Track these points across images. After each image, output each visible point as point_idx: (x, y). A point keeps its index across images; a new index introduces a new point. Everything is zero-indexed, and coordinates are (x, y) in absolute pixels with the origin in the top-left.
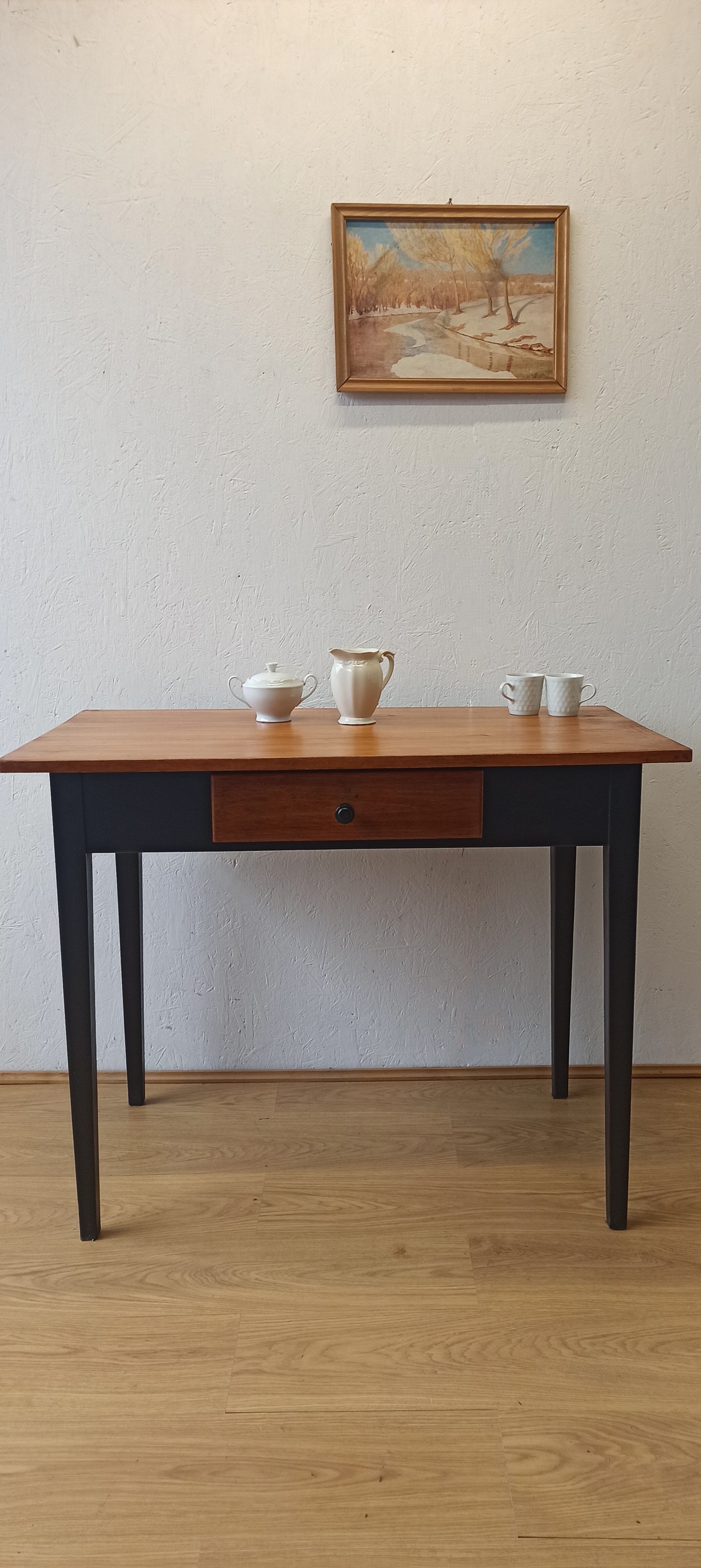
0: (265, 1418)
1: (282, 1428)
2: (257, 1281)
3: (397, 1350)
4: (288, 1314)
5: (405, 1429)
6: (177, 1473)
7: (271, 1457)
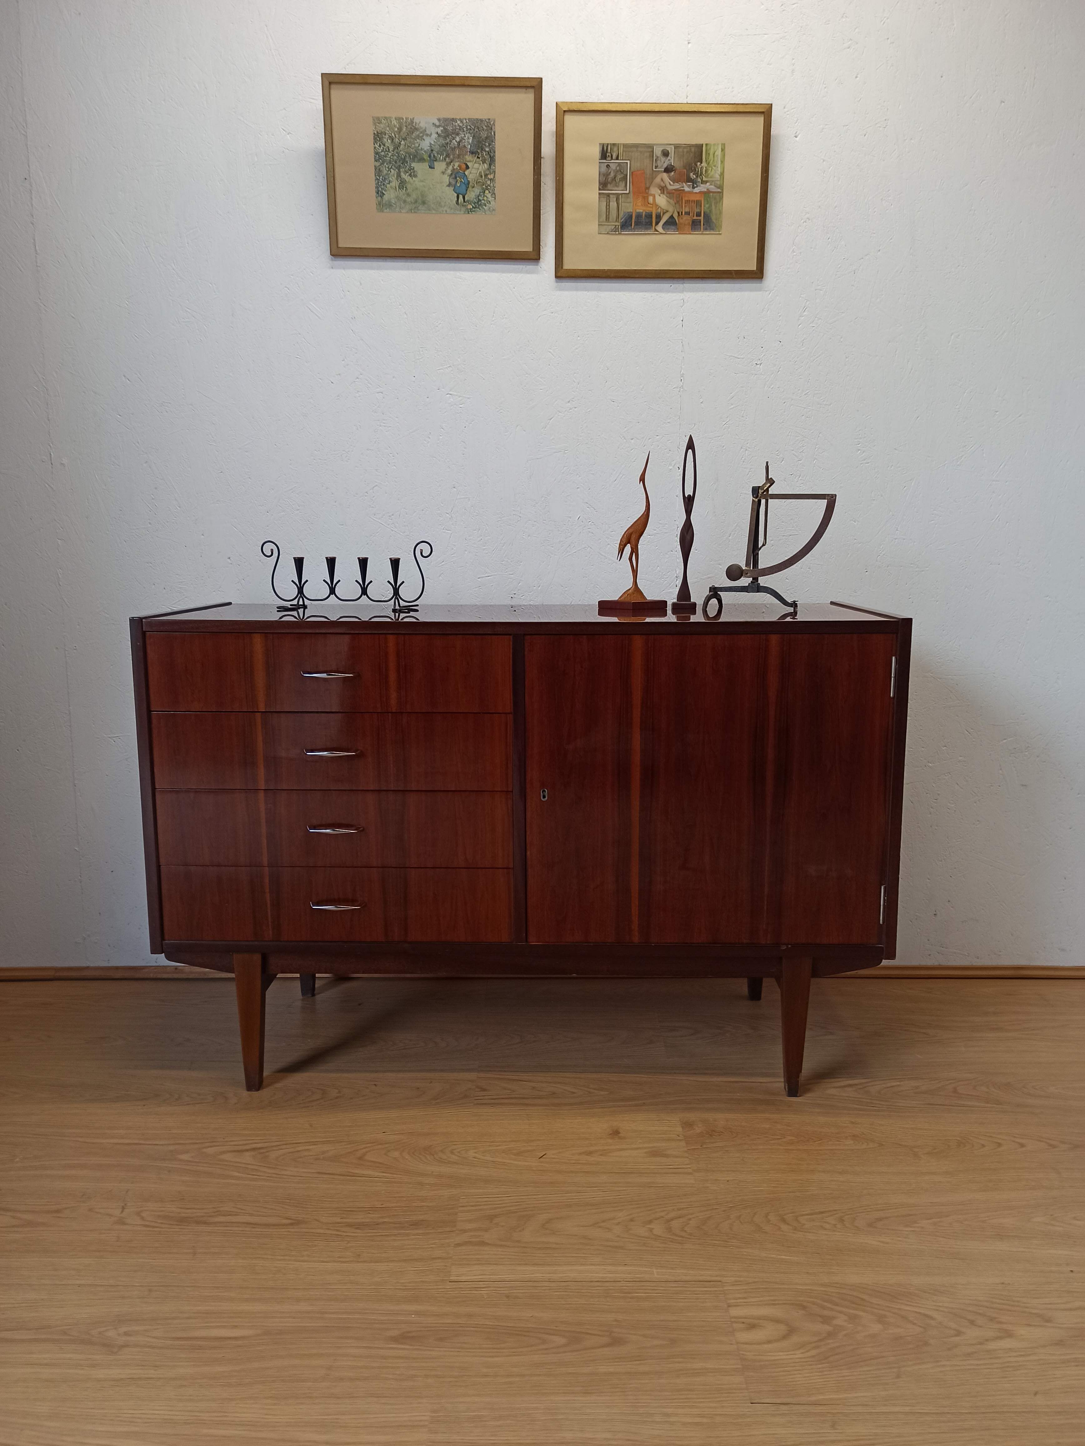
0: (490, 1287)
1: (508, 1297)
2: (475, 1159)
3: (618, 1224)
4: (506, 1190)
5: (631, 1298)
6: (403, 1338)
7: (497, 1324)
